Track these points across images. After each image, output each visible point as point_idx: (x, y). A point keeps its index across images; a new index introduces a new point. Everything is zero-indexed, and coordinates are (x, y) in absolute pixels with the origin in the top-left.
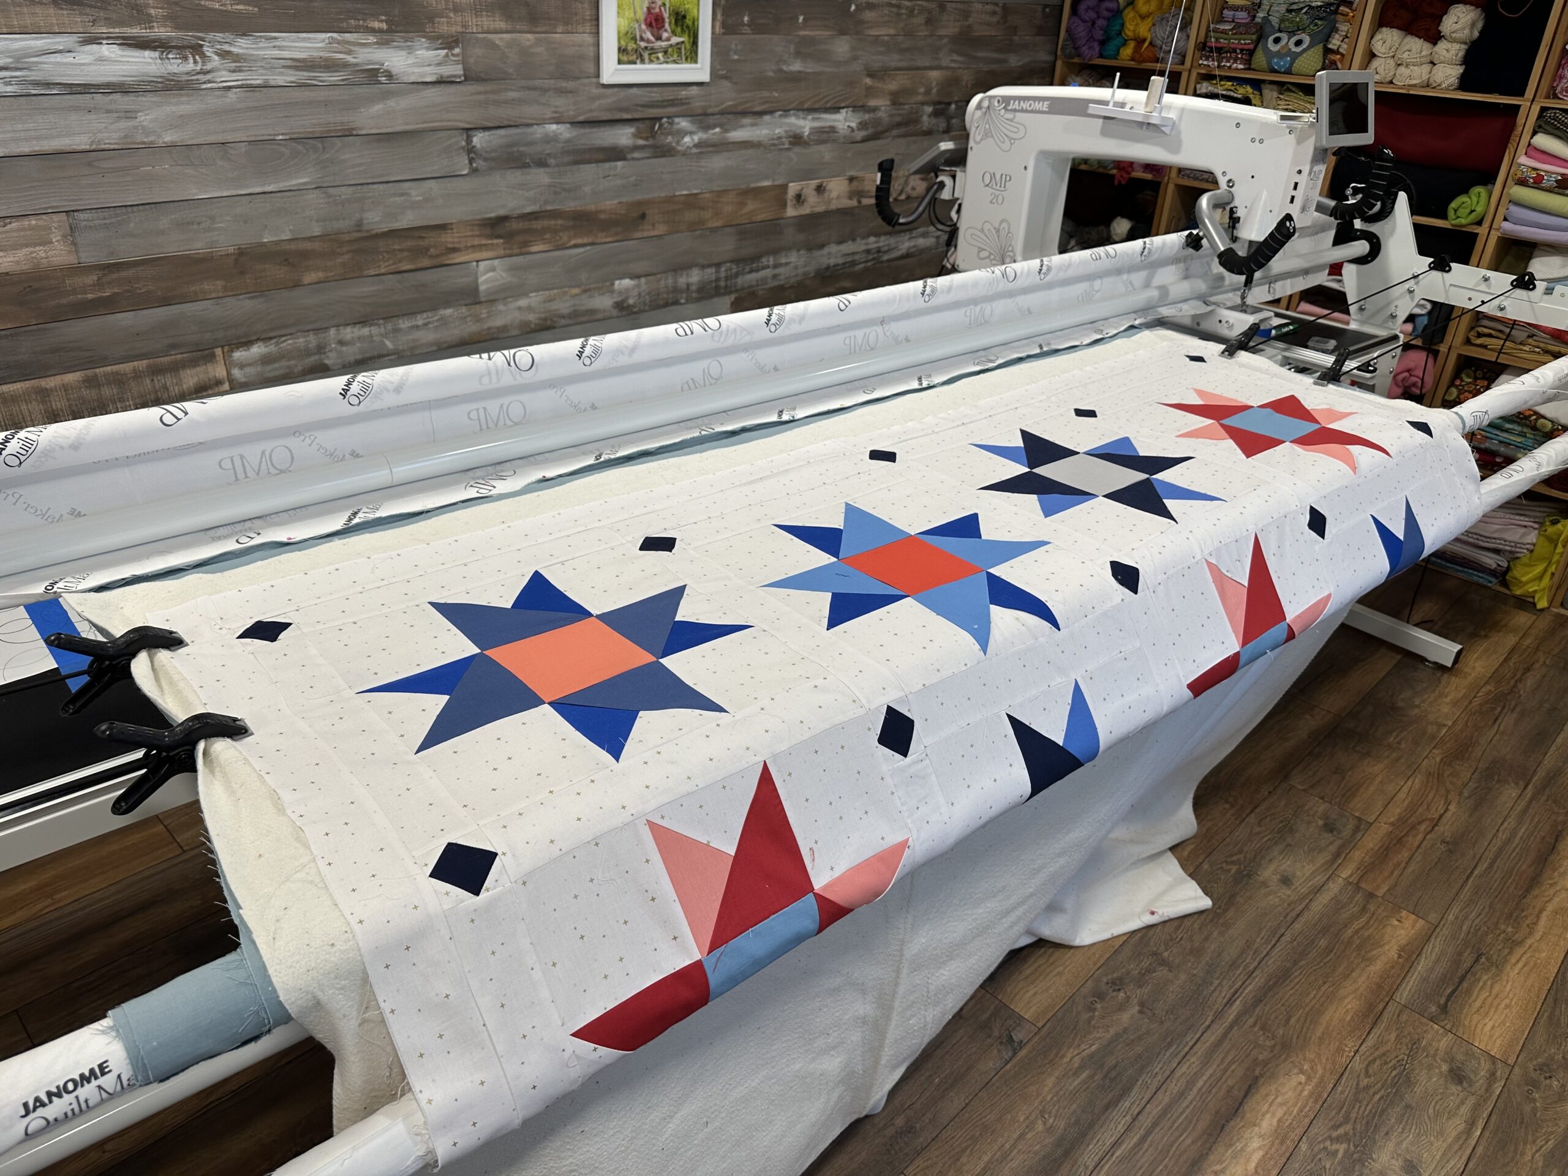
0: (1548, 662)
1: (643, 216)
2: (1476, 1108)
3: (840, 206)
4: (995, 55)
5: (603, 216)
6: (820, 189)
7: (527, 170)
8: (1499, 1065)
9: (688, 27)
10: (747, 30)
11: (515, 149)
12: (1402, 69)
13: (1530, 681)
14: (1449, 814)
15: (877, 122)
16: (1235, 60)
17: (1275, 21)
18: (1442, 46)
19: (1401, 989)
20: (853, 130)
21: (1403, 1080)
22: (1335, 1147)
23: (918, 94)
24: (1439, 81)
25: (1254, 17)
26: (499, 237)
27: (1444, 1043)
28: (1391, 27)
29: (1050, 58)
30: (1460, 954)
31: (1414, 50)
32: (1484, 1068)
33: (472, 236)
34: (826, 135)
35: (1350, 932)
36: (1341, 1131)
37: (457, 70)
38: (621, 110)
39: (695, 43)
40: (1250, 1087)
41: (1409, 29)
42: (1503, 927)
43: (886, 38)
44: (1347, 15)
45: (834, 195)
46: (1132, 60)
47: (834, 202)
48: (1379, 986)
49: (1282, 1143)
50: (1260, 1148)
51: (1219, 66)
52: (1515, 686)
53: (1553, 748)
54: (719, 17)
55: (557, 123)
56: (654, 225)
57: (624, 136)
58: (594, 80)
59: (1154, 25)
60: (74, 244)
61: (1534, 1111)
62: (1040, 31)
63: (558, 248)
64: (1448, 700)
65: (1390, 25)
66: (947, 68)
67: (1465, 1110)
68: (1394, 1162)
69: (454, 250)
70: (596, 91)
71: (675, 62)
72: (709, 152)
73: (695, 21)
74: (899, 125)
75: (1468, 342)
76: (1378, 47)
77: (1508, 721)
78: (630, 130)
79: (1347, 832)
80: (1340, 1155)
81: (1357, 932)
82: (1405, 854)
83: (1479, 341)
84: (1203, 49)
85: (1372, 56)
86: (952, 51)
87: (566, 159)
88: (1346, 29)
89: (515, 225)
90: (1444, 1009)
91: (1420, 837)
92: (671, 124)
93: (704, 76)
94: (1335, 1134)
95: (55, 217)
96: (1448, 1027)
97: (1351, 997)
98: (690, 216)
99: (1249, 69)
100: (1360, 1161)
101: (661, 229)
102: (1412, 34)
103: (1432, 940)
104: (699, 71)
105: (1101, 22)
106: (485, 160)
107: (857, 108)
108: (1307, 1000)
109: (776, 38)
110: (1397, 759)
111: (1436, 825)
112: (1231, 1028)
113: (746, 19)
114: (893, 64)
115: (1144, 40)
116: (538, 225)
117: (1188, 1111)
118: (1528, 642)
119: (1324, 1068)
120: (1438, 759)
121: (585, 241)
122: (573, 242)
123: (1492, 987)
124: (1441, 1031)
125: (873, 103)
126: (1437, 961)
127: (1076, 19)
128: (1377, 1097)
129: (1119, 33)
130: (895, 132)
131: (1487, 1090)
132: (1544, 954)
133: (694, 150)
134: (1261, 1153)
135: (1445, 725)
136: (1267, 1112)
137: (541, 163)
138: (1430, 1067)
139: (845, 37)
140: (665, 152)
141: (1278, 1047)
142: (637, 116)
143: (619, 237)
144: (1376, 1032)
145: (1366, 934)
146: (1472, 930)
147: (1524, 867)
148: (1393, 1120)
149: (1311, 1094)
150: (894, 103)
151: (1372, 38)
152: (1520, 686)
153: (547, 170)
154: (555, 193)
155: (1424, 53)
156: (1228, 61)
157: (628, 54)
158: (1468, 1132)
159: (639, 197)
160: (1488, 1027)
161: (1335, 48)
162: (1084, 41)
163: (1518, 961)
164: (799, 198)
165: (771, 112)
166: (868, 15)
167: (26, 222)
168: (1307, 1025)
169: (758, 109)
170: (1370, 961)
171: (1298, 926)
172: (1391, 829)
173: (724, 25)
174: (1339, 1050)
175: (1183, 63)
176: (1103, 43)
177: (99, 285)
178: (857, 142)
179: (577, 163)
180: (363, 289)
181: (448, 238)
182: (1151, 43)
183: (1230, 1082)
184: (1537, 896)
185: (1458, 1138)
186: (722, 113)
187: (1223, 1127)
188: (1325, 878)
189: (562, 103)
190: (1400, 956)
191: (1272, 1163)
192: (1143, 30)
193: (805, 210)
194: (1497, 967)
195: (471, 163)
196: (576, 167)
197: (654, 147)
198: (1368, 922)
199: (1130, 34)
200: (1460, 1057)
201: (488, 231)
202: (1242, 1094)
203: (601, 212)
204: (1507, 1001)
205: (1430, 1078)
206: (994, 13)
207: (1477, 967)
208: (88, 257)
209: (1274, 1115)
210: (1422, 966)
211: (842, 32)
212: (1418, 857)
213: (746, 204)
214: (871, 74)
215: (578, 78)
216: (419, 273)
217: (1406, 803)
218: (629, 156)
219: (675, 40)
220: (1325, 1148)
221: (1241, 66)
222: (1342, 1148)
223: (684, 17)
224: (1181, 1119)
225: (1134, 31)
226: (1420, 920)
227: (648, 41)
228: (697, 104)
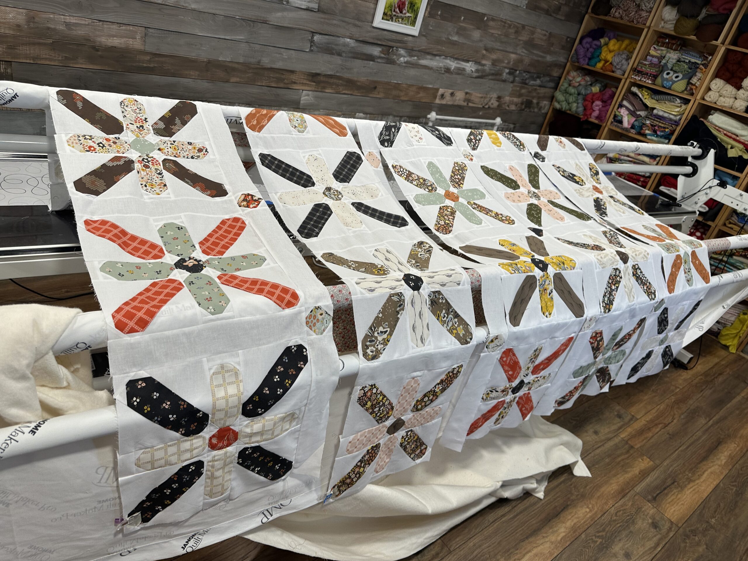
0: (730, 373)
1: (375, 88)
2: (660, 539)
3: (459, 104)
4: (541, 54)
5: (359, 84)
6: (452, 94)
7: (333, 56)
8: (674, 526)
9: (415, 10)
10: (439, 17)
11: (330, 46)
12: (722, 98)
13: (721, 379)
14: (673, 423)
15: (484, 71)
16: (648, 79)
17: (670, 66)
18: (741, 91)
19: (637, 486)
20: (473, 72)
21: (630, 521)
22: (596, 539)
23: (504, 62)
24: (737, 107)
25: (661, 62)
26: (314, 82)
27: (652, 511)
28: (721, 79)
29: (565, 61)
30: (666, 479)
31: (729, 91)
32: (667, 525)
33: (304, 79)
34: (460, 71)
35: (620, 459)
36: (600, 534)
37: (315, 6)
38: (378, 39)
39: (416, 18)
40: (564, 508)
41: (728, 81)
42: (687, 473)
43: (496, 35)
44: (702, 70)
45: (458, 98)
46: (602, 69)
47: (457, 101)
48: (628, 483)
49: (574, 532)
50: (564, 532)
51: (640, 80)
52: (714, 379)
53: (725, 408)
54: (428, 9)
55: (350, 39)
56: (379, 93)
57: (376, 51)
58: (370, 24)
59: (614, 56)
60: (145, 41)
61: (685, 547)
62: (563, 48)
63: (337, 93)
64: (683, 378)
65: (721, 78)
66: (519, 54)
67: (655, 539)
68: (621, 551)
69: (295, 83)
70: (370, 29)
71: (405, 24)
72: (410, 67)
73: (418, 8)
74: (493, 74)
75: (725, 225)
76: (713, 86)
77: (708, 392)
78: (380, 49)
79: (627, 419)
80: (598, 543)
81: (623, 460)
82: (650, 434)
83: (730, 226)
84: (635, 71)
85: (709, 89)
86: (523, 47)
87: (350, 55)
88: (700, 75)
89: (322, 79)
90: (655, 499)
91: (658, 430)
92: (397, 51)
93: (416, 33)
94: (598, 535)
95: (140, 28)
96: (655, 506)
97: (615, 484)
98: (395, 92)
99: (654, 84)
100: (607, 548)
101: (381, 95)
102: (729, 83)
103: (655, 471)
104: (414, 31)
105: (591, 50)
106: (317, 47)
107: (477, 63)
108: (596, 481)
109: (450, 24)
110: (655, 396)
111: (667, 426)
112: (561, 483)
113: (439, 13)
114: (497, 47)
115: (608, 61)
116: (332, 81)
117: (536, 511)
118: (723, 363)
119: (598, 509)
120: (673, 401)
121: (349, 92)
122: (344, 92)
123: (677, 495)
124: (652, 507)
125: (484, 62)
126: (656, 479)
127: (580, 46)
128: (619, 525)
129: (598, 56)
130: (490, 77)
131: (667, 534)
132: (703, 488)
133: (404, 65)
134: (564, 534)
135: (678, 388)
136: (570, 519)
137: (339, 54)
138: (644, 519)
139: (480, 31)
140: (391, 62)
141: (579, 496)
142: (384, 43)
143: (363, 94)
144: (623, 500)
145: (627, 461)
146: (674, 471)
147: (701, 452)
148: (623, 536)
149: (590, 517)
150: (493, 64)
151: (711, 81)
152: (715, 379)
153: (341, 58)
154: (342, 69)
155: (733, 93)
156: (645, 78)
157: (386, 16)
158: (655, 548)
159: (375, 79)
160: (672, 510)
161: (693, 83)
162: (582, 56)
163: (691, 488)
164: (442, 96)
165: (440, 56)
166: (491, 23)
167: (128, 28)
168: (594, 489)
169: (435, 53)
170: (627, 472)
171: (598, 451)
172: (646, 423)
173: (429, 13)
174: (606, 503)
175: (624, 75)
176: (590, 59)
177: (149, 61)
178: (473, 78)
179: (354, 58)
180: (253, 90)
181: (293, 77)
182: (611, 63)
183: (556, 504)
184: (704, 465)
185: (650, 549)
186: (419, 51)
187: (550, 520)
188: (613, 436)
189: (354, 31)
190: (639, 474)
191: (568, 539)
192: (609, 57)
193: (444, 102)
194: (681, 488)
195: (311, 47)
196: (353, 59)
197: (387, 59)
198: (628, 457)
199: (603, 57)
200: (657, 518)
201: (310, 78)
202: (561, 510)
203: (358, 81)
204: (683, 502)
205: (643, 524)
206: (545, 35)
207: (673, 486)
208: (149, 48)
209: (573, 521)
210: (648, 480)
211: (478, 28)
212: (656, 437)
213: (419, 93)
214: (486, 50)
215: (364, 22)
216: (278, 89)
217: (655, 415)
218: (376, 60)
219: (408, 15)
220: (592, 539)
221: (650, 82)
222: (600, 541)
223: (414, 6)
224: (533, 513)
225: (605, 57)
226: (652, 463)
227: (397, 12)
228: (410, 45)
